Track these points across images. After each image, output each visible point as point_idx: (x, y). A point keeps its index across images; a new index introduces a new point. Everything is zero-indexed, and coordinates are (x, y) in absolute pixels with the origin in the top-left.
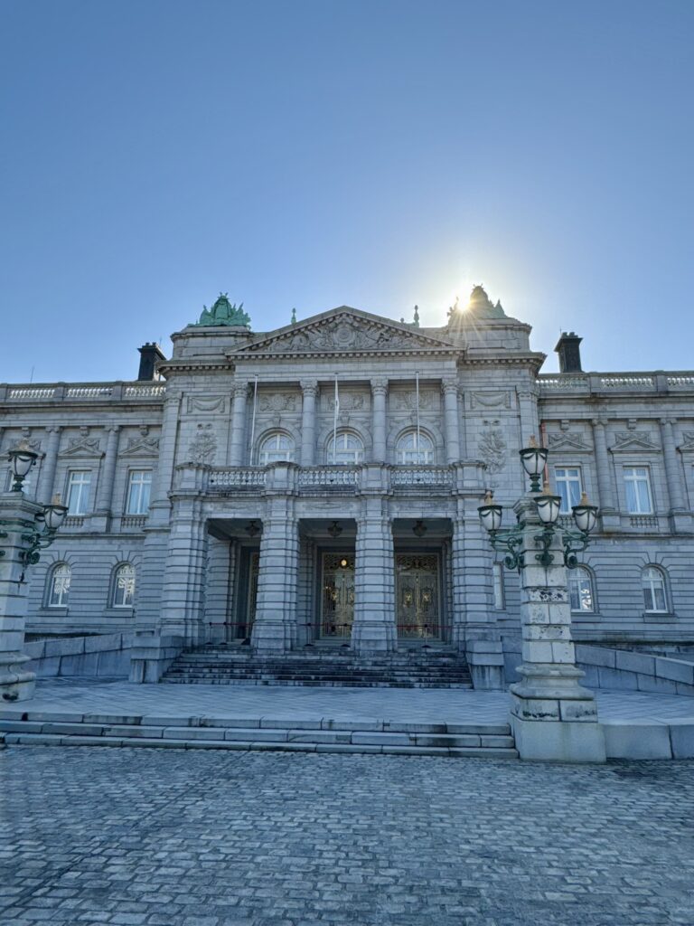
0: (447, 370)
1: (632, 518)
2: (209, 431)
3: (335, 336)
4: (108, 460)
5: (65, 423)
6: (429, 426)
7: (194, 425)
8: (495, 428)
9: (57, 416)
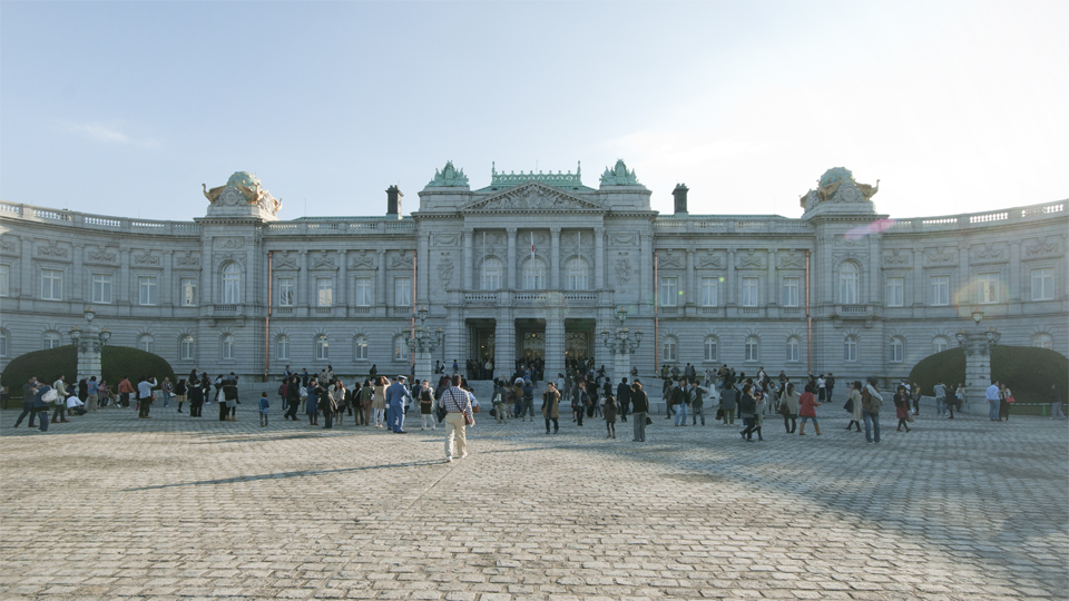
0: (597, 222)
1: (704, 308)
2: (449, 257)
3: (528, 200)
4: (381, 271)
5: (350, 248)
6: (586, 256)
7: (439, 253)
8: (626, 257)
9: (344, 243)
